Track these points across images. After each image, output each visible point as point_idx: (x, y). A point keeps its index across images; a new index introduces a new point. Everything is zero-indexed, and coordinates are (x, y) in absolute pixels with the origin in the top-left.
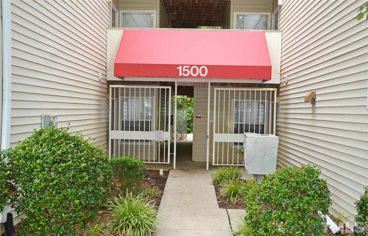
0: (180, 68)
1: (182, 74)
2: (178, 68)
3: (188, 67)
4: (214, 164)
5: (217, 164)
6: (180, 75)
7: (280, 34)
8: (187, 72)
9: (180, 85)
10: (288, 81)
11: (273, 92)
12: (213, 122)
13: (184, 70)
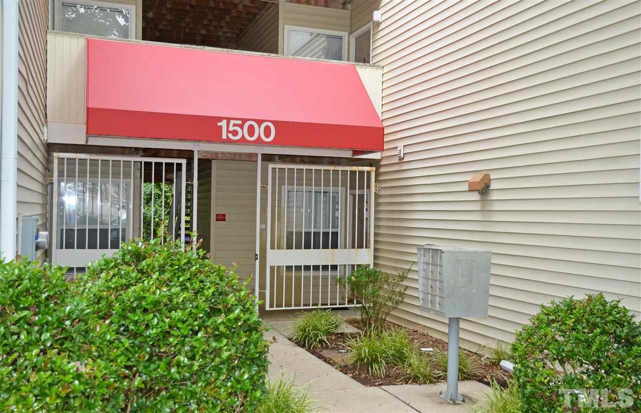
0: (223, 124)
1: (227, 136)
2: (219, 124)
3: (240, 122)
4: (268, 308)
5: (275, 309)
6: (224, 136)
7: (380, 72)
8: (238, 133)
9: (205, 156)
10: (404, 154)
11: (369, 173)
12: (266, 229)
13: (231, 128)
